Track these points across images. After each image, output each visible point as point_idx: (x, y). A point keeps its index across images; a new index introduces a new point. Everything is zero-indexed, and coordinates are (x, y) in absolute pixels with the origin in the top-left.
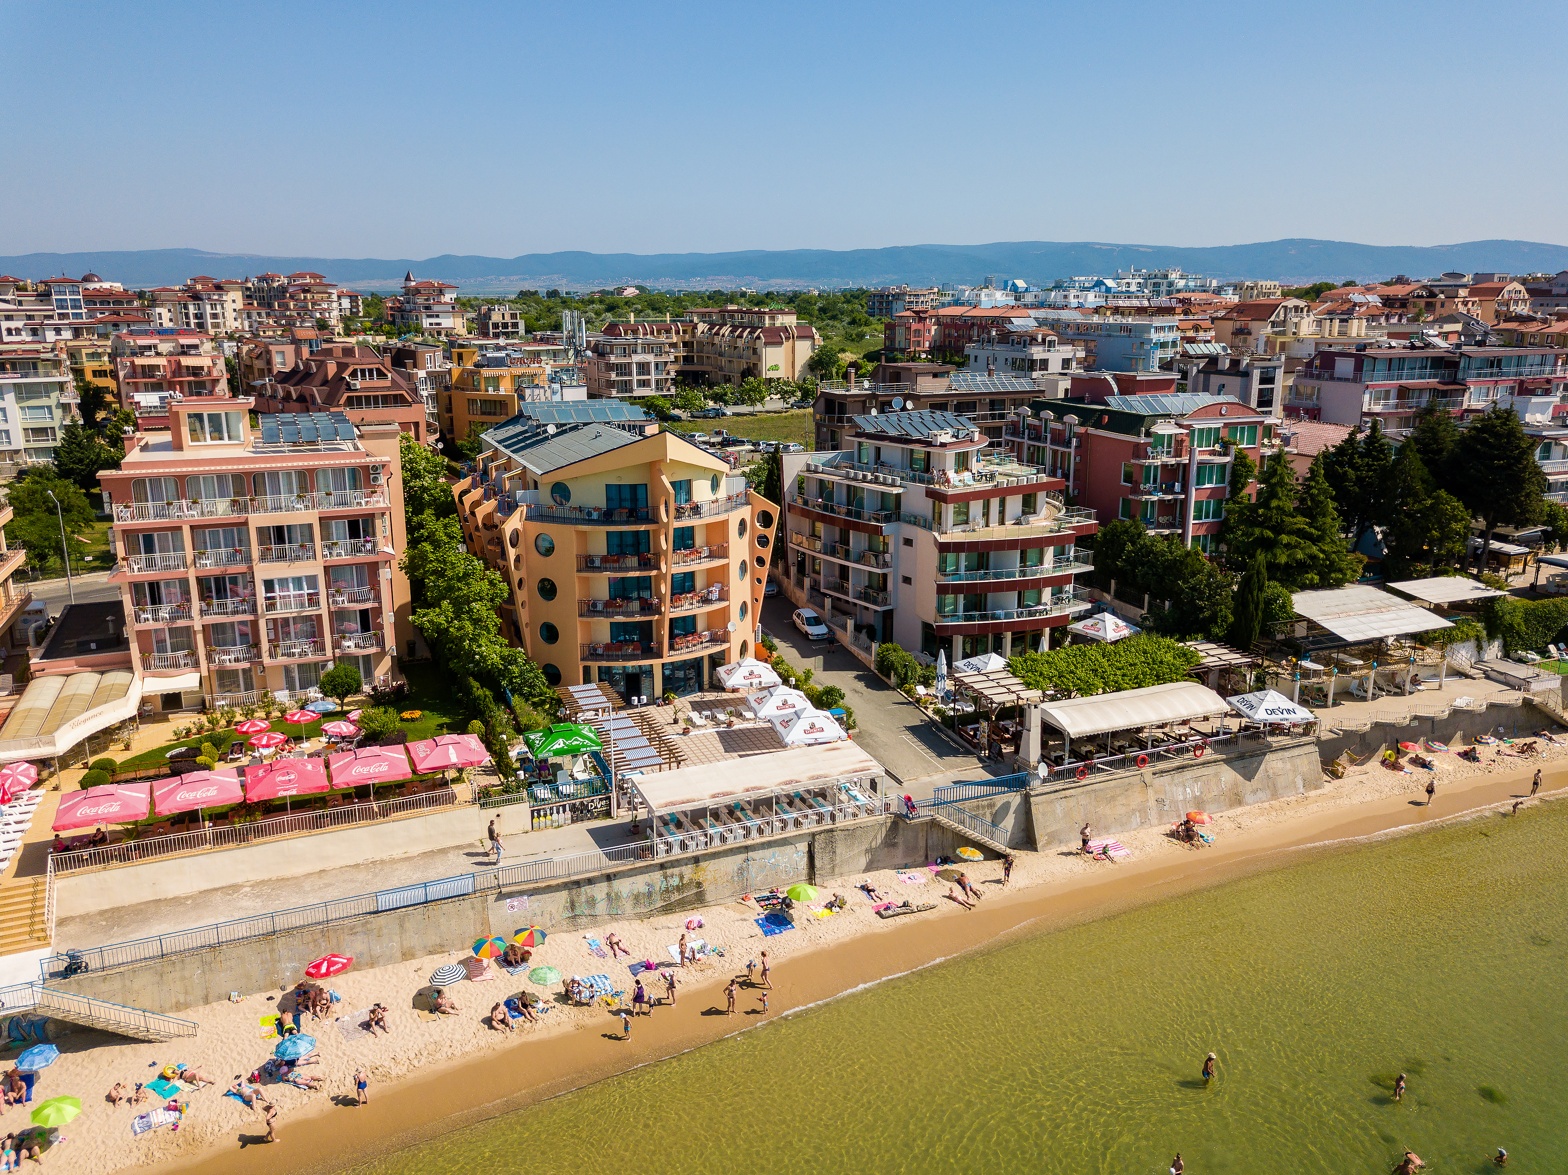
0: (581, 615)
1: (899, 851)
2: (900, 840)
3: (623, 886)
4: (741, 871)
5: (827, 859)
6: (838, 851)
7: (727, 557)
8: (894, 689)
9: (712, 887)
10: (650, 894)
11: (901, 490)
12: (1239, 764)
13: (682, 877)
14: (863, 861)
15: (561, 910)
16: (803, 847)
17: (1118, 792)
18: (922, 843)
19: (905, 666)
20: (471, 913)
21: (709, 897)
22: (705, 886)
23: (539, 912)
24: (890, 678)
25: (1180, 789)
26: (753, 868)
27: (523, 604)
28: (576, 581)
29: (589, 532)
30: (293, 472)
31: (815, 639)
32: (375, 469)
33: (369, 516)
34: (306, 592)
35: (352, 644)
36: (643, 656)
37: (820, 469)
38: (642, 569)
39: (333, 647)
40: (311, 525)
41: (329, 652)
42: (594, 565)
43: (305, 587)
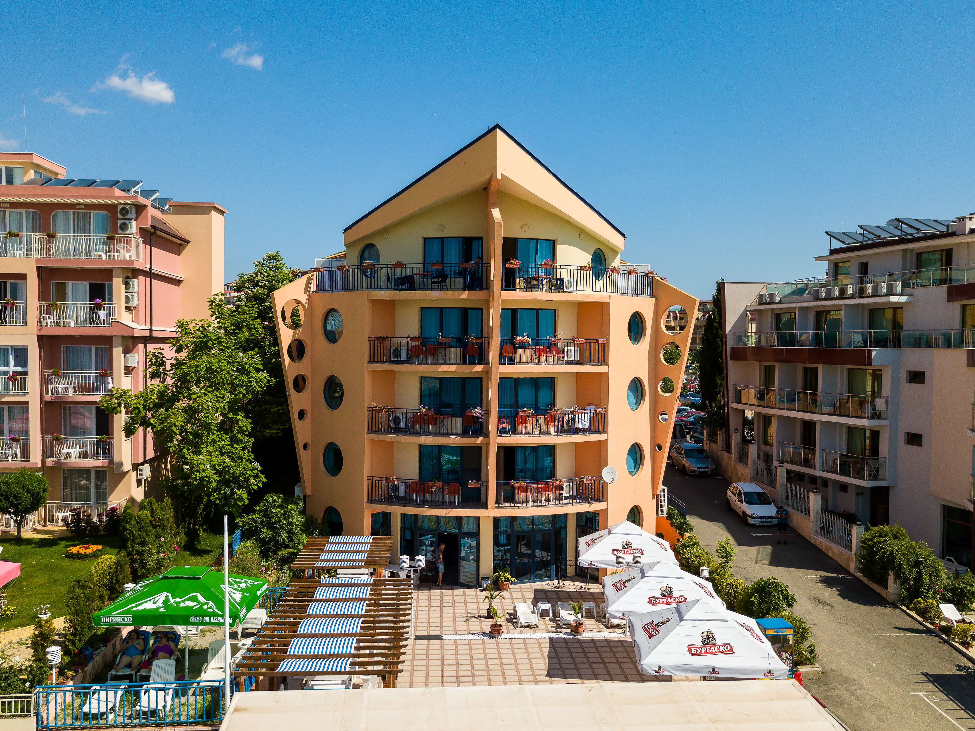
0: (371, 430)
7: (605, 362)
8: (894, 605)
11: (903, 299)
19: (917, 564)
24: (885, 585)
27: (302, 414)
28: (367, 379)
29: (391, 304)
30: (24, 211)
31: (757, 522)
32: (124, 211)
33: (108, 274)
34: (12, 368)
35: (75, 451)
36: (464, 505)
37: (778, 299)
38: (464, 363)
39: (43, 452)
40: (23, 277)
41: (36, 458)
42: (397, 353)
43: (11, 362)
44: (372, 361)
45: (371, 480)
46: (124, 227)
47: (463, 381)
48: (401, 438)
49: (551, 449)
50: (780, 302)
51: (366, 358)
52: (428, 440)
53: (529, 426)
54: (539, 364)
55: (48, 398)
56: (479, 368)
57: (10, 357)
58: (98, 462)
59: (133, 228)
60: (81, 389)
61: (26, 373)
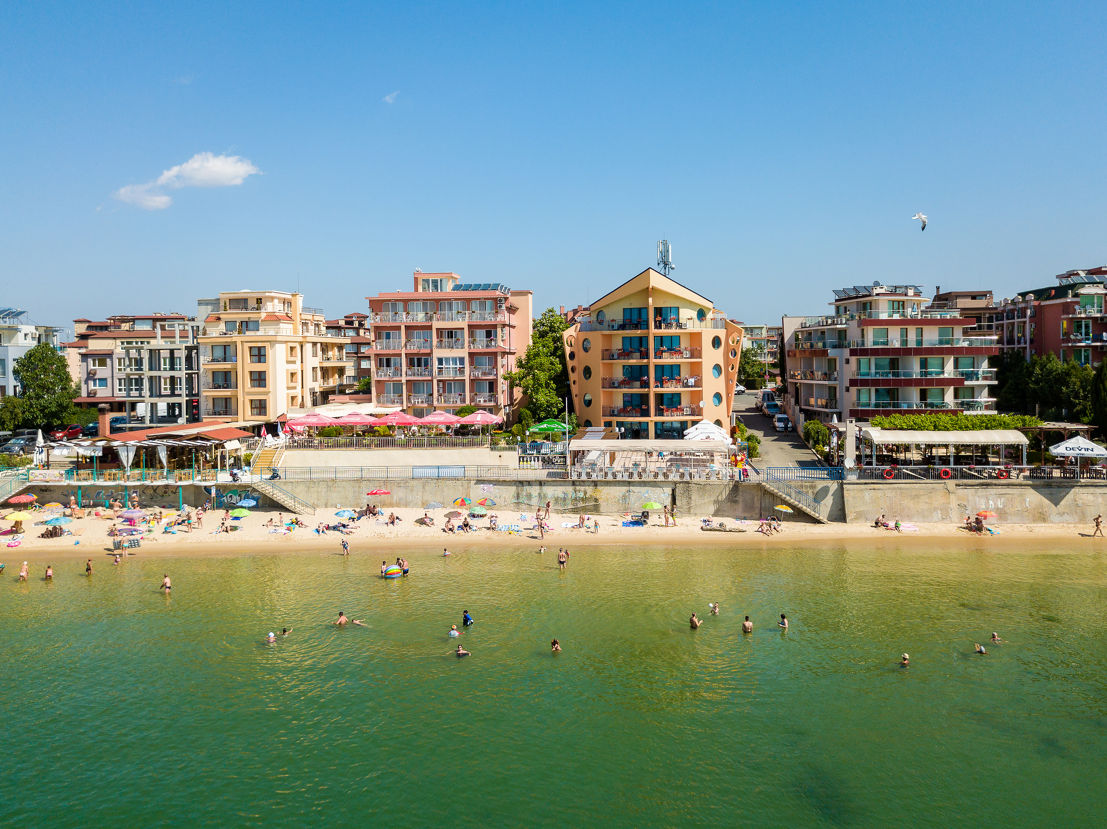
0: (603, 387)
1: (740, 507)
2: (740, 498)
3: (550, 491)
4: (624, 498)
5: (684, 502)
6: (693, 498)
7: (701, 357)
8: (810, 449)
9: (605, 504)
10: (565, 499)
11: (844, 326)
12: (1047, 491)
13: (585, 493)
14: (712, 509)
15: (511, 497)
16: (668, 491)
17: (922, 492)
18: (757, 504)
19: (818, 432)
20: (461, 488)
21: (602, 509)
22: (600, 501)
23: (498, 496)
24: (809, 442)
25: (983, 501)
26: (633, 498)
27: (574, 382)
28: (601, 366)
29: (610, 336)
30: (460, 301)
31: (781, 430)
32: (500, 300)
33: (495, 326)
34: (458, 366)
35: (482, 400)
36: (642, 416)
37: (808, 325)
38: (641, 359)
39: (470, 400)
40: (463, 329)
41: (468, 402)
42: (613, 356)
43: (458, 363)
44: (603, 359)
45: (604, 408)
46: (500, 307)
47: (641, 366)
48: (615, 390)
49: (679, 395)
50: (809, 327)
51: (601, 358)
52: (626, 390)
53: (669, 384)
54: (673, 358)
55: (472, 378)
56: (645, 361)
57: (458, 362)
58: (492, 404)
59: (504, 308)
60: (484, 374)
61: (464, 368)
